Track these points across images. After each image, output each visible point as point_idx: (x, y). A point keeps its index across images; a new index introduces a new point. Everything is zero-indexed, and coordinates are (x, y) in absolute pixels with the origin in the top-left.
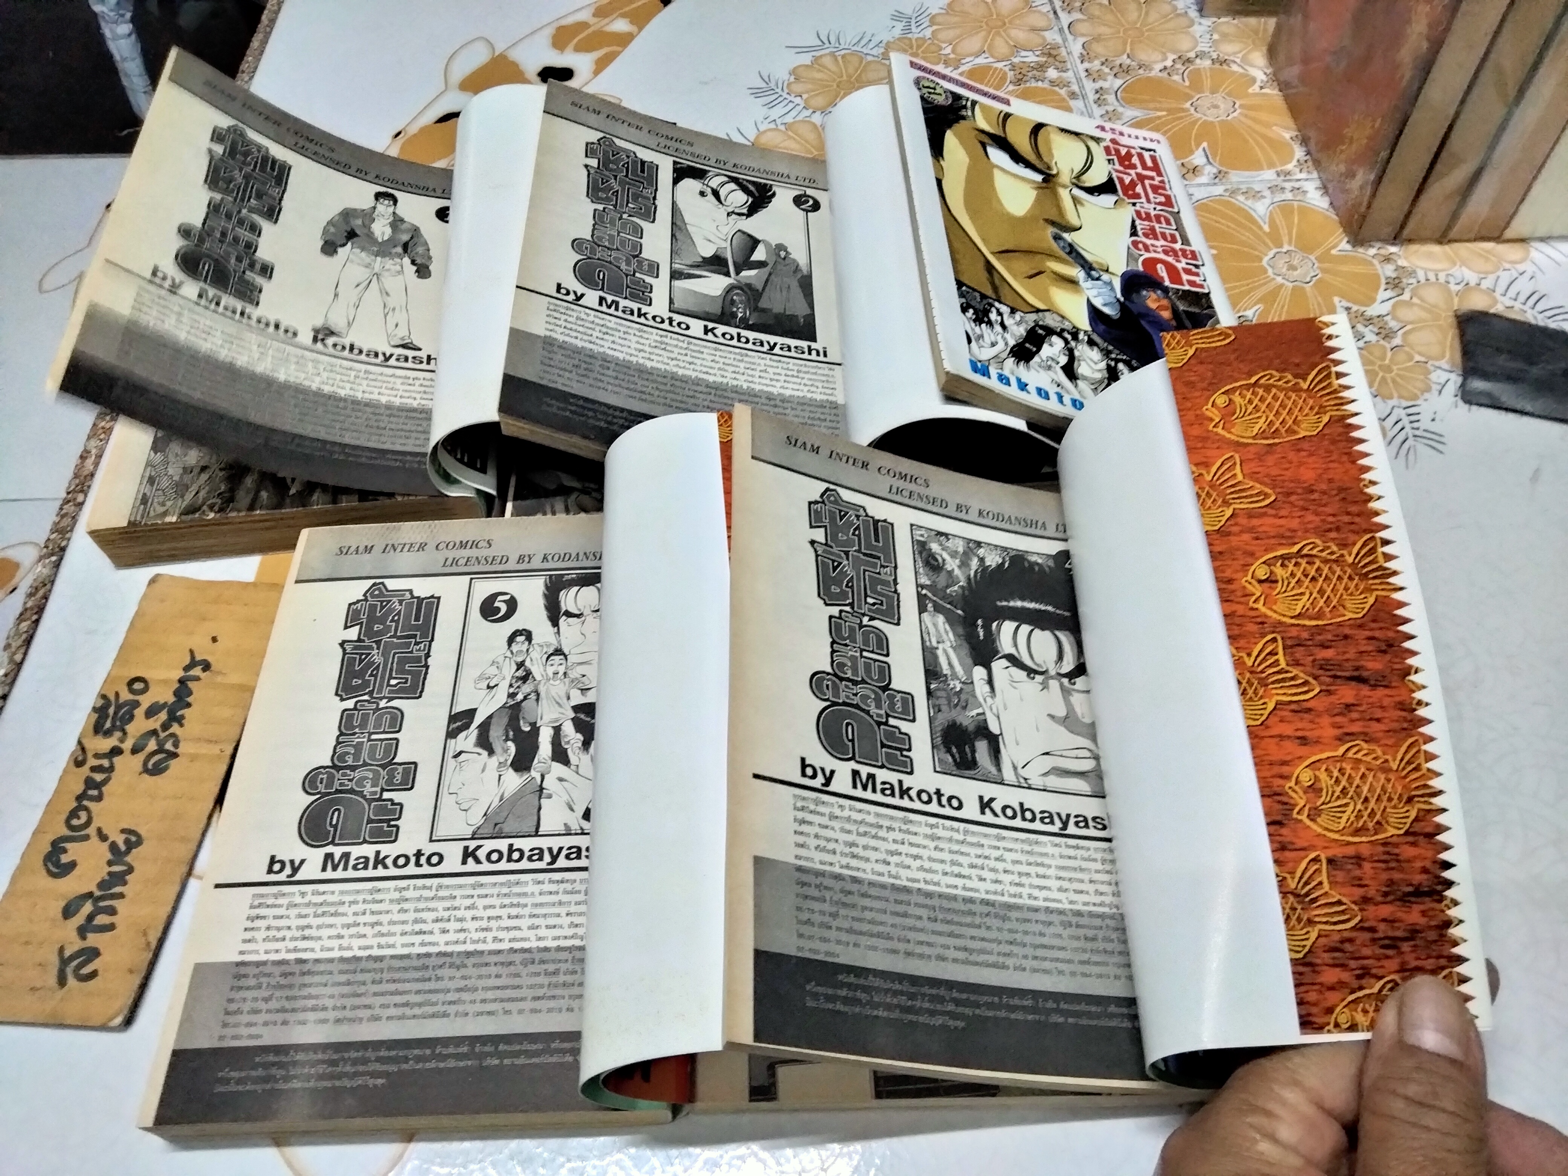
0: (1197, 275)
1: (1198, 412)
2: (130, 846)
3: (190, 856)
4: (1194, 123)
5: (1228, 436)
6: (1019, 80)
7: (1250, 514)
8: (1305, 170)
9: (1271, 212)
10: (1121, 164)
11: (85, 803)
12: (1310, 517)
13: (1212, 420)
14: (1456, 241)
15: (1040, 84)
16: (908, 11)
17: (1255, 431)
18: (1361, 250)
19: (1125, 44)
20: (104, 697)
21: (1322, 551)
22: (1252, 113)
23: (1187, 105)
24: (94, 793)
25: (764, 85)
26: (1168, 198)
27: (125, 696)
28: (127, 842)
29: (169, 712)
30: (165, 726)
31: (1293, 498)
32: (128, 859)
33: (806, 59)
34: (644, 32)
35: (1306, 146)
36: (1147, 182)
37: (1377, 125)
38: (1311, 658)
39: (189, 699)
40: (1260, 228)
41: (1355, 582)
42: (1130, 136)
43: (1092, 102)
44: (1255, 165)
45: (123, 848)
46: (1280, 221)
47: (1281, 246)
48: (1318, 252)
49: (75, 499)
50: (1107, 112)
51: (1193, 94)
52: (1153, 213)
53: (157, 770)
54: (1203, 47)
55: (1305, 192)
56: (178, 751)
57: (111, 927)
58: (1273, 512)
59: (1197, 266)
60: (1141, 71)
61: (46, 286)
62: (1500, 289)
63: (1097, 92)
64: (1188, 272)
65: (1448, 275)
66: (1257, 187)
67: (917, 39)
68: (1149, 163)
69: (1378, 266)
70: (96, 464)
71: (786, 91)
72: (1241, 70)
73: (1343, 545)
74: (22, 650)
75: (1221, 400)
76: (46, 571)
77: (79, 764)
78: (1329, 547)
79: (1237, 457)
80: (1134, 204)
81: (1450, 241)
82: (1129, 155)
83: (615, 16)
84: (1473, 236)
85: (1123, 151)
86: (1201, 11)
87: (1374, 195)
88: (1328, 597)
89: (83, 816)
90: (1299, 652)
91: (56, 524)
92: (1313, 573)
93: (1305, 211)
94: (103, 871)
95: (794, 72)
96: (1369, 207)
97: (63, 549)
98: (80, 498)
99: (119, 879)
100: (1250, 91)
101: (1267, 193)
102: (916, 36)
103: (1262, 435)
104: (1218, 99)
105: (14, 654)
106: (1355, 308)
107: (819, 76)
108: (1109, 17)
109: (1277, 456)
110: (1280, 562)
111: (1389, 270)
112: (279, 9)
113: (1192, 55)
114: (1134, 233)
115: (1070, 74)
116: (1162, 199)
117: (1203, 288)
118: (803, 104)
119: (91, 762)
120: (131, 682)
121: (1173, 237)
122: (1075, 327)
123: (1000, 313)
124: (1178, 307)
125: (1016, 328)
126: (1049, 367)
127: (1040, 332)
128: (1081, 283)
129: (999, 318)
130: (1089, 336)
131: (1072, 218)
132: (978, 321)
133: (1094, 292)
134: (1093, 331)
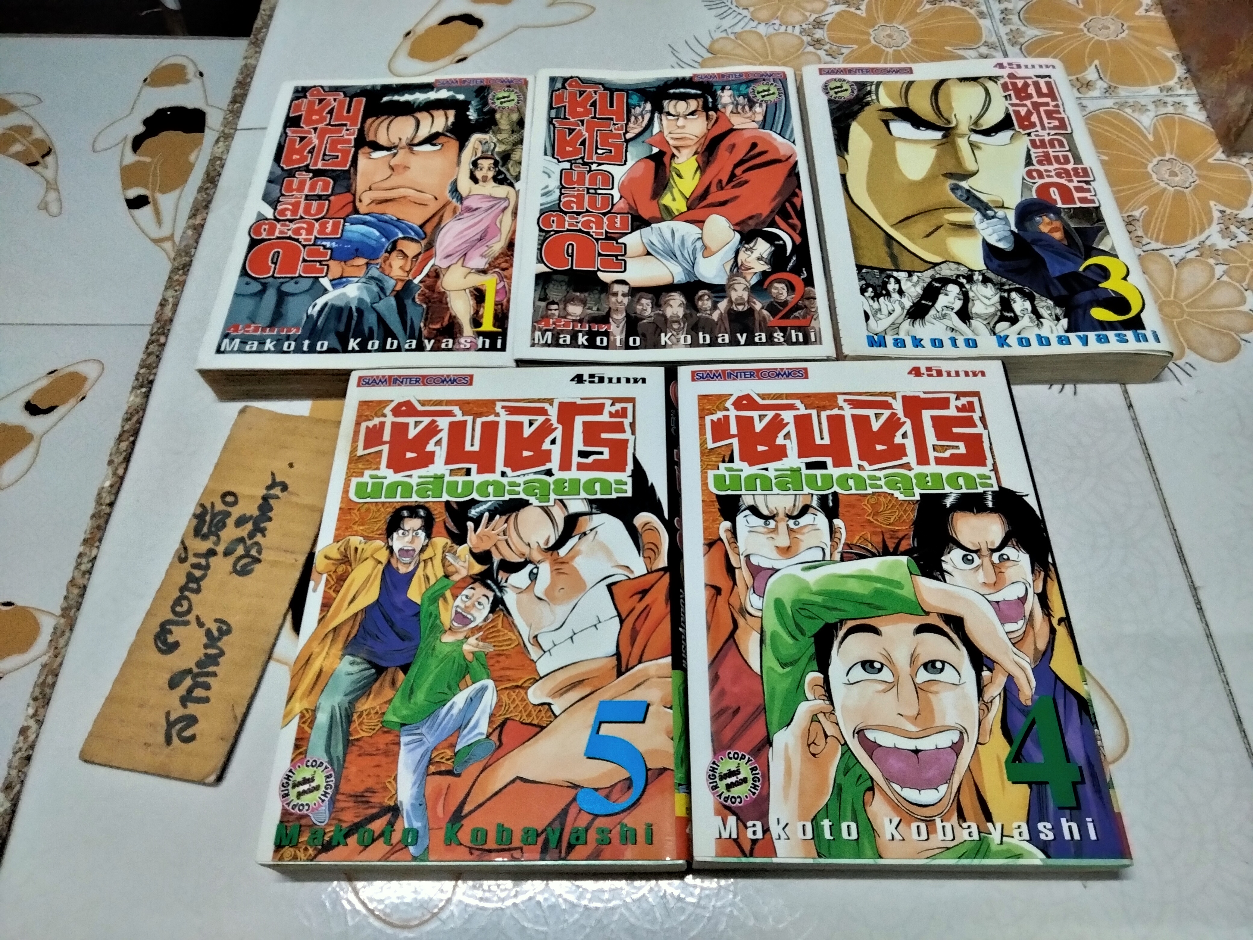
0: (1088, 191)
2: (222, 633)
3: (269, 646)
4: (1086, 43)
8: (1186, 86)
9: (1155, 125)
10: (1018, 97)
11: (187, 593)
18: (1234, 159)
20: (202, 506)
22: (1138, 34)
23: (1082, 26)
24: (193, 586)
26: (1062, 120)
27: (219, 506)
28: (219, 630)
29: (254, 524)
30: (251, 535)
32: (220, 644)
35: (1187, 64)
36: (1042, 109)
39: (271, 514)
40: (1145, 137)
42: (1026, 67)
43: (998, 21)
44: (1141, 81)
45: (216, 634)
46: (1163, 132)
47: (1164, 155)
48: (1198, 160)
49: (158, 340)
50: (1011, 30)
51: (1086, 15)
52: (1047, 138)
53: (244, 572)
55: (1185, 106)
56: (262, 557)
57: (206, 700)
59: (1088, 183)
61: (98, 147)
63: (1002, 13)
64: (1079, 189)
66: (1142, 101)
68: (1045, 90)
69: (1249, 174)
70: (174, 311)
74: (124, 465)
76: (139, 400)
77: (182, 560)
80: (1029, 134)
82: (1026, 85)
85: (1020, 83)
89: (185, 604)
91: (143, 360)
93: (1186, 123)
94: (201, 653)
97: (151, 382)
98: (162, 339)
99: (213, 660)
100: (1137, 13)
101: (1151, 107)
104: (1108, 20)
105: (117, 469)
106: (1228, 211)
114: (1029, 161)
116: (1056, 123)
117: (1094, 203)
118: (749, 17)
119: (192, 560)
120: (224, 495)
121: (1066, 158)
122: (970, 270)
123: (898, 281)
124: (1069, 226)
125: (913, 289)
126: (944, 316)
127: (936, 285)
128: (977, 226)
129: (897, 286)
130: (983, 275)
131: (970, 164)
132: (876, 296)
133: (990, 230)
134: (988, 268)
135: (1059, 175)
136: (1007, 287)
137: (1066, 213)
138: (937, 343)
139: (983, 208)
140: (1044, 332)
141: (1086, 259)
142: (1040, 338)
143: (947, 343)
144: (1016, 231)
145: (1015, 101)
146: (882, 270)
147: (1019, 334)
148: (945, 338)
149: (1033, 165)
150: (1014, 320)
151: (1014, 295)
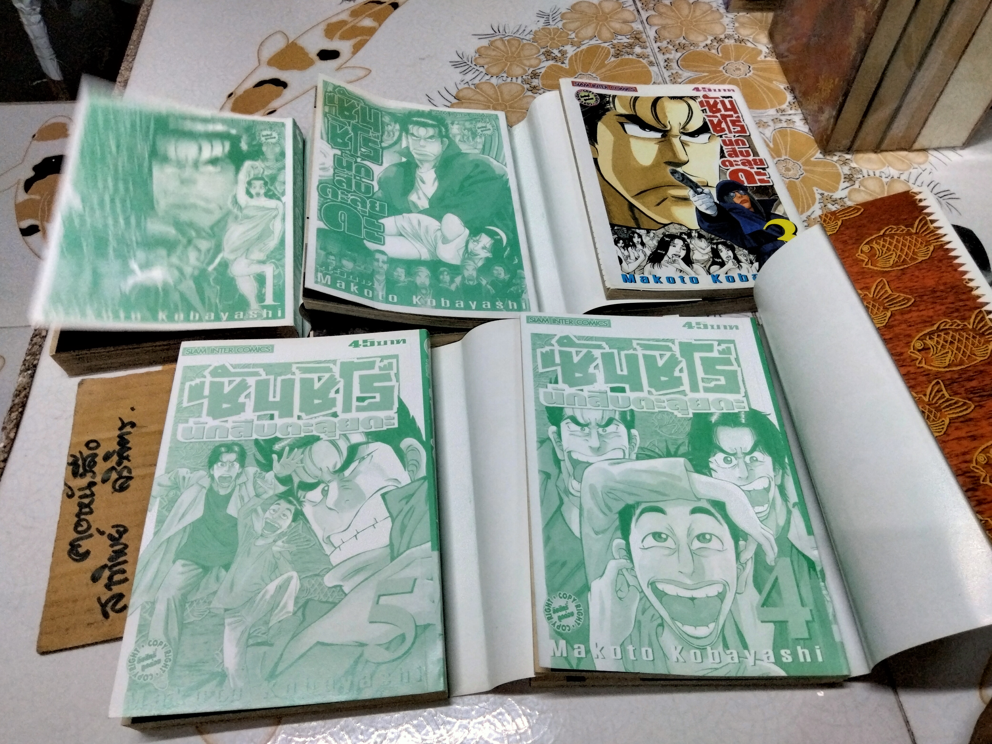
0: (765, 174)
1: (854, 258)
2: (121, 534)
4: (726, 80)
5: (876, 268)
6: (618, 54)
7: (902, 312)
8: (793, 108)
9: (774, 136)
10: (711, 111)
11: (83, 517)
12: (938, 307)
13: (863, 261)
14: (886, 151)
15: (630, 56)
16: (548, 11)
17: (891, 262)
18: (828, 157)
19: (681, 30)
20: (72, 456)
21: (951, 325)
22: (760, 73)
23: (721, 69)
24: (87, 510)
25: (459, 59)
26: (742, 127)
27: (86, 452)
28: (118, 532)
29: (118, 455)
30: (119, 463)
31: (925, 298)
32: (123, 541)
33: (485, 43)
34: (383, 26)
35: (794, 93)
36: (728, 119)
37: (836, 82)
38: (963, 389)
39: (129, 445)
41: (977, 339)
42: (715, 90)
44: (763, 106)
45: (117, 536)
46: (779, 140)
47: (780, 156)
48: (803, 159)
50: (672, 74)
51: (724, 61)
52: (733, 139)
53: (122, 489)
54: (729, 32)
55: (794, 122)
56: (132, 475)
57: (126, 580)
58: (916, 308)
59: (764, 169)
60: (692, 48)
62: (912, 181)
63: (666, 61)
64: (758, 174)
65: (881, 172)
66: (765, 120)
67: (554, 29)
68: (729, 106)
69: (839, 167)
71: (474, 63)
72: (753, 46)
73: (964, 319)
74: (14, 431)
75: (866, 248)
76: (25, 380)
77: (71, 496)
78: (955, 322)
79: (884, 280)
80: (721, 136)
81: (882, 151)
82: (716, 103)
83: (364, 16)
84: (895, 147)
85: (712, 101)
86: (727, 8)
87: (835, 123)
88: (964, 351)
89: (85, 524)
90: (955, 386)
91: (29, 350)
92: (950, 339)
93: (795, 134)
94: (109, 552)
95: (478, 51)
96: (833, 130)
97: (35, 366)
99: (120, 553)
100: (759, 59)
101: (771, 123)
102: (553, 27)
103: (895, 264)
104: (739, 64)
105: (9, 433)
106: (826, 194)
107: (494, 53)
108: (670, 13)
109: (908, 275)
110: (928, 337)
111: (846, 170)
112: (149, 14)
113: (722, 36)
114: (722, 155)
115: (649, 50)
116: (739, 129)
117: (769, 182)
118: (484, 72)
119: (78, 494)
120: (87, 445)
121: (747, 152)
122: (689, 229)
123: (640, 236)
124: (754, 199)
125: (651, 242)
126: (674, 261)
127: (667, 239)
128: (691, 198)
129: (640, 240)
130: (698, 233)
131: (682, 157)
132: (626, 247)
133: (700, 202)
134: (701, 228)
135: (743, 164)
136: (715, 241)
137: (751, 190)
138: (671, 280)
139: (694, 186)
140: (744, 272)
141: (767, 221)
142: (741, 276)
143: (678, 280)
144: (718, 202)
145: (709, 113)
146: (629, 228)
147: (726, 273)
148: (677, 276)
149: (725, 157)
150: (722, 264)
151: (720, 247)
